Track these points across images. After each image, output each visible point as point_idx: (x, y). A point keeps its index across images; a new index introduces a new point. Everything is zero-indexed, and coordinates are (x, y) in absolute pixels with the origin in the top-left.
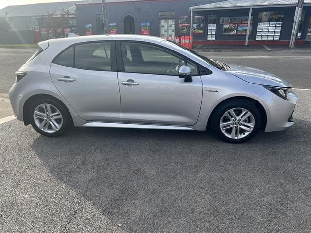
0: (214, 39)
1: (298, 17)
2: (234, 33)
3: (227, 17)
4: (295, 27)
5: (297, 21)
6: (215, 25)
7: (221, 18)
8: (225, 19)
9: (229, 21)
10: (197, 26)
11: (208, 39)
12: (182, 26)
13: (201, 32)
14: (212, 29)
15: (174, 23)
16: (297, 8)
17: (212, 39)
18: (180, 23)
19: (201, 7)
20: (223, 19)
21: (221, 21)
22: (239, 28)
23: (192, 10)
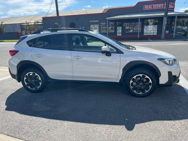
0: (121, 35)
1: (165, 22)
2: (131, 31)
3: (127, 23)
4: (164, 28)
5: (165, 24)
6: (121, 27)
7: (124, 24)
8: (126, 24)
9: (129, 25)
10: (111, 28)
11: (118, 35)
12: (103, 28)
13: (113, 31)
14: (119, 30)
15: (98, 27)
16: (164, 17)
17: (120, 35)
18: (102, 27)
19: (112, 17)
20: (125, 24)
21: (124, 25)
22: (134, 29)
23: (107, 20)
